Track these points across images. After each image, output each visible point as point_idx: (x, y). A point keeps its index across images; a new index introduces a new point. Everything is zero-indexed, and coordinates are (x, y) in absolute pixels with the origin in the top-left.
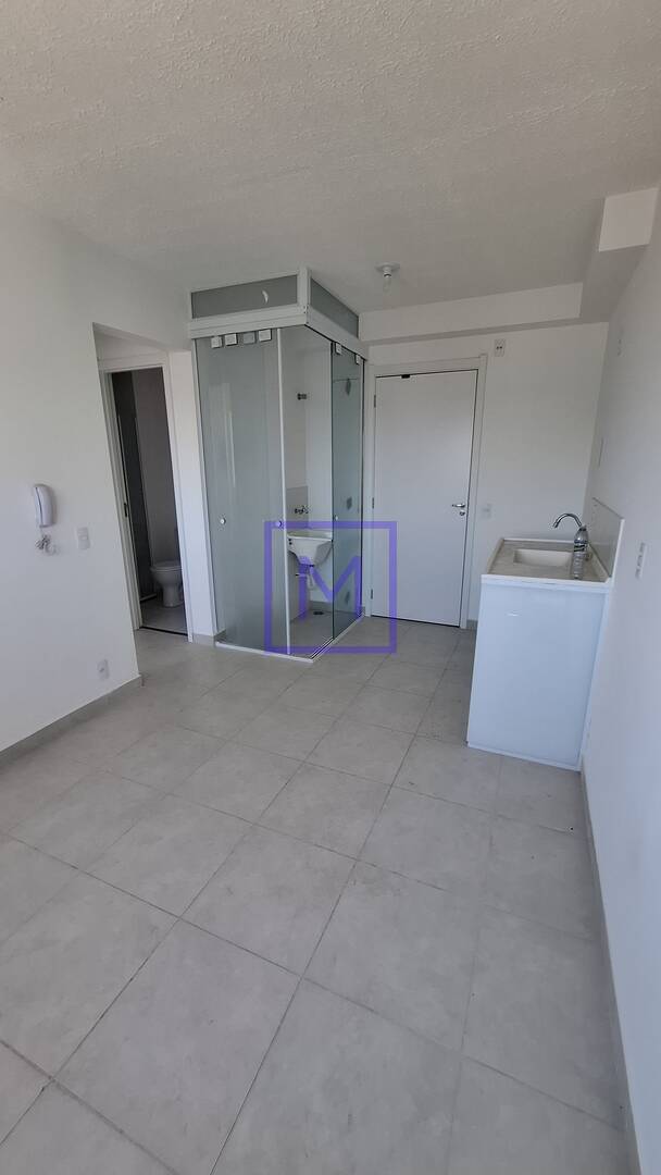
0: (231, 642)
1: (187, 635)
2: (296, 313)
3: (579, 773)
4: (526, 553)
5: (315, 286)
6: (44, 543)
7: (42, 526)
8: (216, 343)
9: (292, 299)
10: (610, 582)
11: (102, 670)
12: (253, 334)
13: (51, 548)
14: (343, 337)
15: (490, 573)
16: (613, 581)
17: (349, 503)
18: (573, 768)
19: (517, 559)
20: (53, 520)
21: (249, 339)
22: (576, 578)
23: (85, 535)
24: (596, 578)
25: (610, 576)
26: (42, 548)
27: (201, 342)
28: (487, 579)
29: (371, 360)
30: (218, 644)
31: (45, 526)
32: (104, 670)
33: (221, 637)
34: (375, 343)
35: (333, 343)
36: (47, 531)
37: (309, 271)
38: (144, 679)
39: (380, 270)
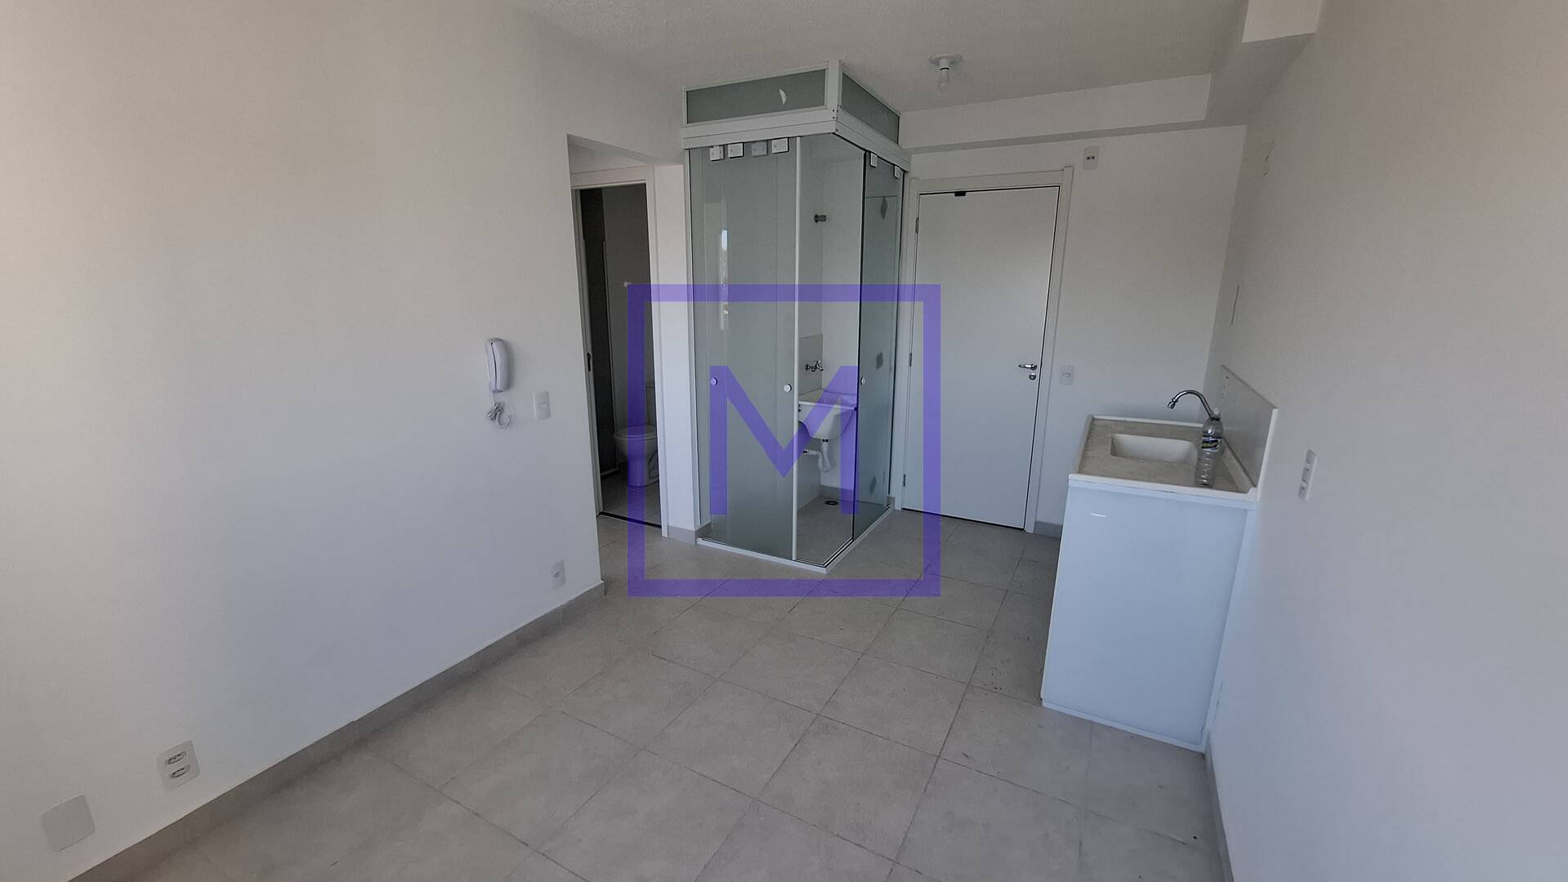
0: (718, 540)
1: (660, 527)
2: (824, 118)
3: (1203, 756)
4: (1127, 440)
5: (850, 85)
6: (497, 413)
7: (496, 391)
8: (715, 154)
9: (817, 100)
10: (1254, 495)
11: (557, 575)
12: (765, 143)
13: (505, 417)
14: (878, 144)
15: (1080, 472)
16: (1259, 496)
17: (879, 360)
18: (1193, 748)
19: (1116, 450)
20: (509, 383)
21: (759, 150)
22: (1205, 485)
23: (545, 401)
24: (1233, 486)
25: (1255, 486)
26: (494, 418)
27: (696, 155)
28: (1076, 480)
29: (914, 172)
30: (700, 541)
31: (500, 391)
32: (559, 574)
33: (704, 532)
34: (918, 150)
35: (867, 154)
36: (502, 398)
37: (842, 65)
38: (608, 584)
39: (936, 62)
